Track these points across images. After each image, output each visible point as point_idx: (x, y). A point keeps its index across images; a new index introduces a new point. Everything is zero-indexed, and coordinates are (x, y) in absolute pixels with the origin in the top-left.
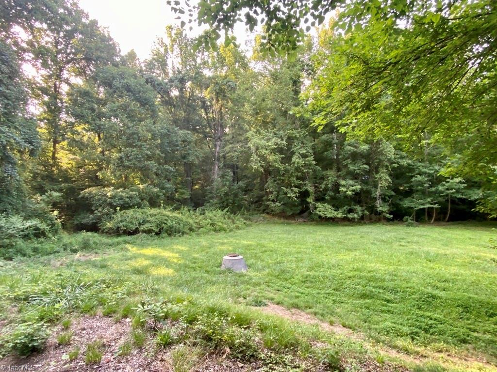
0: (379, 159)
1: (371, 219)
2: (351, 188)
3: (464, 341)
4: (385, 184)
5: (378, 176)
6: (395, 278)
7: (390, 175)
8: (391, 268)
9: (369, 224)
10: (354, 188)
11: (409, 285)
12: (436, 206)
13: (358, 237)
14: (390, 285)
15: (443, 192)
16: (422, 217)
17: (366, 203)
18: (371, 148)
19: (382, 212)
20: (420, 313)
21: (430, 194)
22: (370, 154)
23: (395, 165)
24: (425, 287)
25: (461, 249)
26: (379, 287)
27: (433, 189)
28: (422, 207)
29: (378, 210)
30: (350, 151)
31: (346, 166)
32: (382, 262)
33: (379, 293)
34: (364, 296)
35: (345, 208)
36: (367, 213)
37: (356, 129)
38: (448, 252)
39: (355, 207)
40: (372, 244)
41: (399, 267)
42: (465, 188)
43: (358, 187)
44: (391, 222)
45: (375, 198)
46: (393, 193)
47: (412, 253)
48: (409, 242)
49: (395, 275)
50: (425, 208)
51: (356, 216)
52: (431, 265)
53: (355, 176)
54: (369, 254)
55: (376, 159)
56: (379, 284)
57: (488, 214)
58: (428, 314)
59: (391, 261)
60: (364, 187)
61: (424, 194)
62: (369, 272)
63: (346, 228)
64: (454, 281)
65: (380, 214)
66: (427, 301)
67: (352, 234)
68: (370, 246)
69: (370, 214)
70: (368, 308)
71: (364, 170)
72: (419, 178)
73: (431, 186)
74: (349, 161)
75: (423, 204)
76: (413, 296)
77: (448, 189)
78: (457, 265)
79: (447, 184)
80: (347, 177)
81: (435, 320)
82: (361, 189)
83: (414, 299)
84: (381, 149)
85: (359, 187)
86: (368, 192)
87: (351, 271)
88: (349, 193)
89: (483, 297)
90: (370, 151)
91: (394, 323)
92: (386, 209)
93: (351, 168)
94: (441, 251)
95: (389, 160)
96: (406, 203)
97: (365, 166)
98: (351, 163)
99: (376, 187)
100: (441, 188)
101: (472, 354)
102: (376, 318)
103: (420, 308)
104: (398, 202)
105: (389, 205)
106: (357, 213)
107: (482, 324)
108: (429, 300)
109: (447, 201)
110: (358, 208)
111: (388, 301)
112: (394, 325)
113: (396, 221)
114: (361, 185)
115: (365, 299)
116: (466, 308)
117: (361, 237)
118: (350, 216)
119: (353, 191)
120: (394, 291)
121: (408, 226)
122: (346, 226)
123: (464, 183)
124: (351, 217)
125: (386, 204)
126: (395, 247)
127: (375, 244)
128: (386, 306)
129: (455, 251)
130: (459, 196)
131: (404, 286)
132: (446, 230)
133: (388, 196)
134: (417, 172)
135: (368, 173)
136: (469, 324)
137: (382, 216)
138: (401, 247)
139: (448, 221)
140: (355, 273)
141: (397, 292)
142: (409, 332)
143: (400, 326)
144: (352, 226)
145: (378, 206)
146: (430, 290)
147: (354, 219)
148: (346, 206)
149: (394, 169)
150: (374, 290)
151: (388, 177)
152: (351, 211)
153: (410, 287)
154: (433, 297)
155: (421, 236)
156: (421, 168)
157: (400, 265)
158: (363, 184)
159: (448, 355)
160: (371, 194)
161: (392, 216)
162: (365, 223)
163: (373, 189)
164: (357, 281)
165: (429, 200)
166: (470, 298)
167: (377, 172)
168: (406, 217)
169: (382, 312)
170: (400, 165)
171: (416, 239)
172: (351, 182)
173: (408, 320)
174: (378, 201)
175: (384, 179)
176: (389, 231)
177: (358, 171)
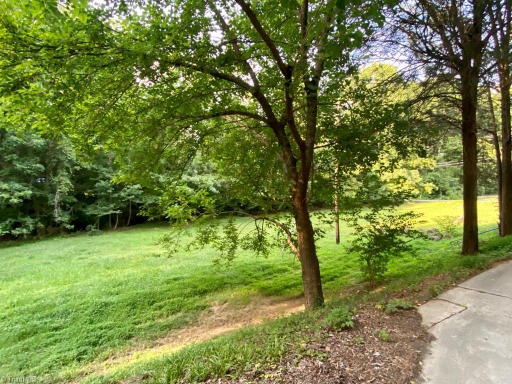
0: (59, 159)
1: (47, 233)
2: (17, 194)
3: (130, 337)
4: (65, 189)
5: (56, 179)
6: (69, 298)
7: (72, 179)
8: (66, 287)
9: (44, 240)
10: (22, 194)
11: (84, 300)
12: (118, 212)
13: (26, 258)
14: (61, 309)
15: (124, 198)
16: (106, 224)
17: (41, 213)
18: (48, 144)
19: (62, 222)
20: (92, 327)
21: (114, 200)
22: (47, 151)
23: (78, 168)
24: (100, 298)
25: (137, 250)
26: (47, 317)
27: (116, 195)
28: (105, 214)
29: (56, 220)
30: (16, 142)
31: (10, 162)
32: (54, 284)
33: (46, 323)
34: (23, 336)
35: (7, 222)
36: (41, 225)
37: (8, 114)
38: (125, 256)
39: (24, 220)
40: (45, 264)
41: (75, 284)
42: (142, 194)
43: (28, 193)
44: (73, 234)
45: (53, 207)
46: (75, 200)
47: (91, 265)
48: (89, 253)
49: (69, 295)
50: (108, 215)
51: (25, 231)
52: (109, 272)
53: (24, 178)
54: (38, 279)
55: (54, 158)
56: (47, 312)
57: (148, 217)
58: (100, 325)
59: (66, 279)
60: (37, 193)
61: (108, 199)
62: (35, 301)
63: (9, 250)
64: (126, 283)
65: (59, 225)
66: (100, 311)
67: (16, 256)
68: (41, 267)
69: (46, 227)
70: (27, 350)
71: (37, 170)
72: (103, 183)
73: (114, 192)
74: (15, 156)
75: (106, 211)
76: (86, 312)
77: (129, 195)
78: (132, 266)
79: (128, 191)
80: (10, 178)
81: (106, 328)
82: (33, 196)
83: (86, 315)
84: (60, 147)
85: (30, 192)
86: (44, 199)
87: (7, 308)
88: (15, 200)
89: (147, 290)
90: (47, 148)
91: (60, 352)
92: (66, 218)
93: (19, 166)
94: (120, 256)
95: (70, 161)
96: (90, 211)
97: (38, 165)
98: (17, 160)
99: (53, 192)
100: (122, 194)
101: (135, 346)
102: (37, 357)
103: (92, 322)
104: (80, 209)
105: (70, 214)
106: (26, 227)
107: (144, 315)
108: (102, 310)
109: (129, 206)
110: (29, 221)
111: (56, 329)
112: (59, 355)
113: (78, 232)
114: (32, 189)
115: (24, 338)
116: (133, 305)
117: (30, 258)
118: (16, 232)
119: (20, 197)
120: (66, 313)
121: (91, 235)
122: (9, 246)
123: (140, 190)
124: (18, 233)
125: (66, 213)
126: (73, 261)
127: (49, 263)
128: (53, 336)
129: (131, 253)
130: (138, 201)
131: (77, 304)
132: (127, 235)
133: (68, 203)
134: (101, 176)
135: (45, 174)
136: (135, 319)
137: (61, 227)
138: (80, 261)
139: (129, 225)
140: (13, 309)
141: (69, 314)
142: (76, 354)
143: (66, 354)
144: (18, 245)
145: (56, 215)
146: (104, 299)
147: (22, 235)
148: (10, 219)
149: (76, 172)
150: (38, 323)
151: (68, 182)
152: (16, 225)
153: (84, 303)
154: (106, 305)
155: (103, 244)
156: (104, 173)
157: (77, 282)
158: (36, 189)
159: (114, 359)
160: (48, 201)
161: (73, 226)
162: (38, 239)
163: (50, 196)
164: (15, 318)
165: (112, 206)
166: (137, 294)
167: (55, 175)
168: (89, 226)
169: (46, 346)
170: (84, 168)
171: (97, 248)
172: (17, 186)
173: (77, 341)
174: (56, 210)
175: (64, 183)
176: (69, 245)
177: (29, 171)
